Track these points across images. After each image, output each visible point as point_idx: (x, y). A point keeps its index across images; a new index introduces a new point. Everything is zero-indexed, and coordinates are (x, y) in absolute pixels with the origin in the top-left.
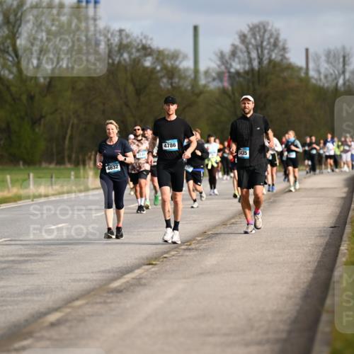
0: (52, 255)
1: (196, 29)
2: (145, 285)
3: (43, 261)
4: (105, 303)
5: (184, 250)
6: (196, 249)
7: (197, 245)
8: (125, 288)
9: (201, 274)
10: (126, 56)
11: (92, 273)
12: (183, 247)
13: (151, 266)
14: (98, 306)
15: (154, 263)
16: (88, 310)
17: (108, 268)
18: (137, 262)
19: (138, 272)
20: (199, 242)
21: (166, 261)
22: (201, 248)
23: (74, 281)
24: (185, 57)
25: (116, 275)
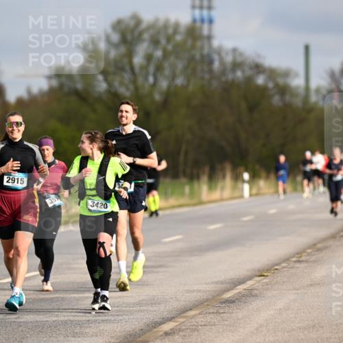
0: (167, 267)
1: (307, 48)
2: (256, 296)
3: (158, 272)
4: (218, 313)
5: (295, 262)
6: (307, 261)
7: (307, 258)
8: (237, 299)
9: (311, 285)
10: (239, 74)
11: (206, 284)
12: (294, 259)
13: (262, 278)
14: (212, 316)
15: (266, 274)
16: (201, 320)
17: (220, 279)
18: (248, 273)
19: (249, 283)
20: (309, 254)
21: (277, 273)
22: (311, 260)
23: (188, 291)
24: (296, 75)
25: (228, 286)
